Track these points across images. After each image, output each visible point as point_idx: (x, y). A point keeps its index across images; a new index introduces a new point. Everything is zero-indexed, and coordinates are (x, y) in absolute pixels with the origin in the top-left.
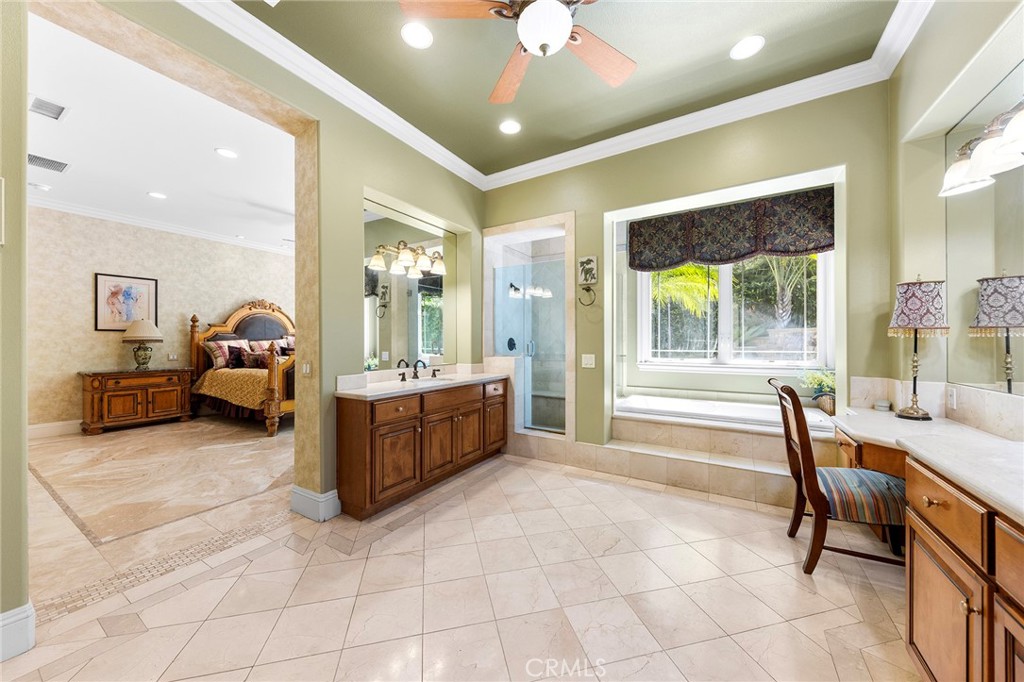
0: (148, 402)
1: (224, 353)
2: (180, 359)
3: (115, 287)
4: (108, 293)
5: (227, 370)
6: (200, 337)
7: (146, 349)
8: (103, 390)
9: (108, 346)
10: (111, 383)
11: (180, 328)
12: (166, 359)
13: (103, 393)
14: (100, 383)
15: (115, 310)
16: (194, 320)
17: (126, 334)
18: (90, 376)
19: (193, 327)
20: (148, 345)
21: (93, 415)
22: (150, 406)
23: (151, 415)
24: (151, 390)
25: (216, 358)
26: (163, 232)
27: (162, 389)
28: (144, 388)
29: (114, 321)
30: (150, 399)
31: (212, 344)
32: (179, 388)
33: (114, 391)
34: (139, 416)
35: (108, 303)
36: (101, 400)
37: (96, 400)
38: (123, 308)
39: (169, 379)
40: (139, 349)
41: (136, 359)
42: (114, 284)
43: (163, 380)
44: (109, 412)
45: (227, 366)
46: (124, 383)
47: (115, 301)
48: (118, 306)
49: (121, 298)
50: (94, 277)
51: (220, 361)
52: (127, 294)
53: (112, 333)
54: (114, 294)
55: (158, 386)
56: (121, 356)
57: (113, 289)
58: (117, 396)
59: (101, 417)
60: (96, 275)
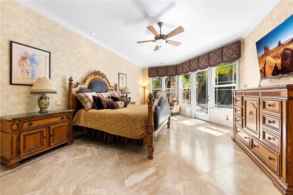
0: (50, 136)
1: (90, 100)
2: (62, 104)
3: (24, 53)
4: (19, 58)
5: (94, 111)
6: (74, 90)
7: (46, 98)
8: (20, 130)
9: (19, 96)
10: (26, 125)
11: (62, 84)
12: (55, 104)
13: (20, 134)
14: (18, 126)
15: (24, 70)
16: (71, 80)
17: (33, 88)
18: (10, 121)
19: (70, 84)
20: (47, 95)
21: (12, 153)
22: (51, 138)
23: (52, 144)
24: (52, 127)
25: (86, 103)
26: (54, 22)
27: (58, 126)
28: (48, 127)
29: (24, 78)
30: (51, 134)
31: (81, 94)
32: (67, 124)
33: (28, 131)
34: (45, 146)
35: (19, 64)
36: (19, 139)
37: (15, 140)
38: (29, 68)
39: (62, 118)
40: (42, 98)
41: (39, 105)
42: (24, 51)
43: (58, 119)
44: (25, 147)
45: (93, 108)
46: (35, 124)
47: (25, 64)
48: (26, 67)
49: (28, 61)
50: (9, 43)
51: (89, 105)
52: (32, 60)
53: (22, 87)
54: (24, 58)
55: (56, 123)
56: (28, 104)
57: (23, 55)
58: (30, 134)
59: (19, 153)
60: (11, 42)
